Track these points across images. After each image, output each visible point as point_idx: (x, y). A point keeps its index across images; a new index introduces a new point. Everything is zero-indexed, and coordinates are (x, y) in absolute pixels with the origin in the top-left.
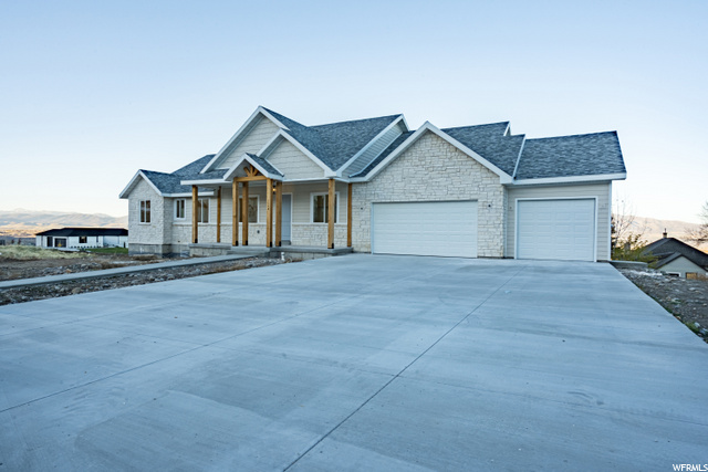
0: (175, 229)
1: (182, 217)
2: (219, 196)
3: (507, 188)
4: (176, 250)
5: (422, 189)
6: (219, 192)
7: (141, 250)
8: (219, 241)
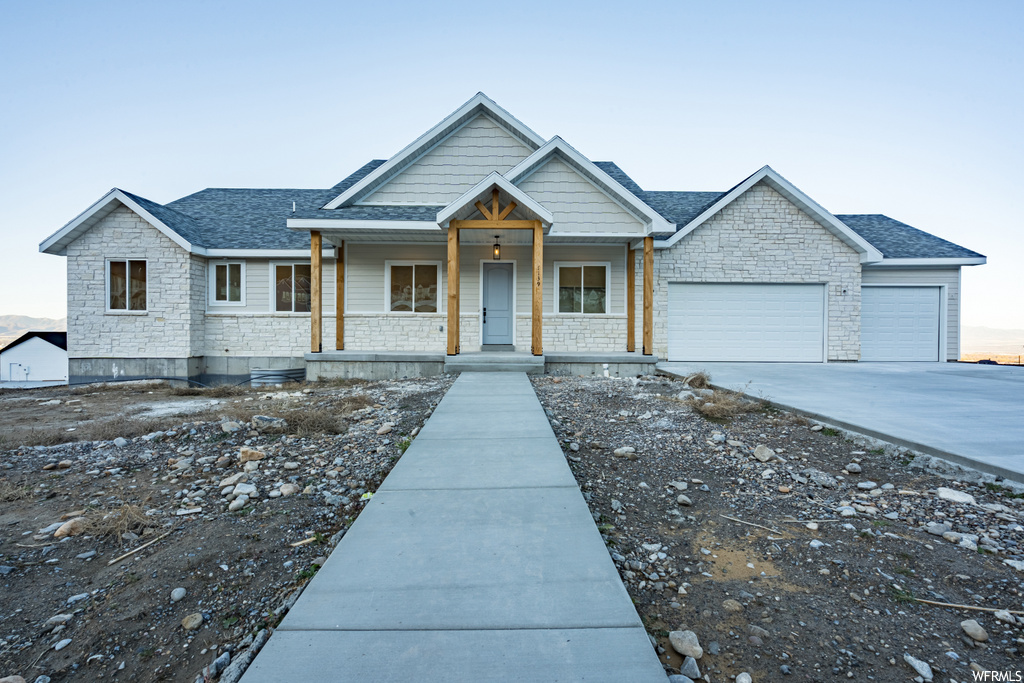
0: (214, 325)
1: (236, 297)
2: (340, 260)
3: (867, 268)
4: (220, 369)
5: (750, 265)
6: (340, 252)
7: (115, 371)
8: (340, 346)
